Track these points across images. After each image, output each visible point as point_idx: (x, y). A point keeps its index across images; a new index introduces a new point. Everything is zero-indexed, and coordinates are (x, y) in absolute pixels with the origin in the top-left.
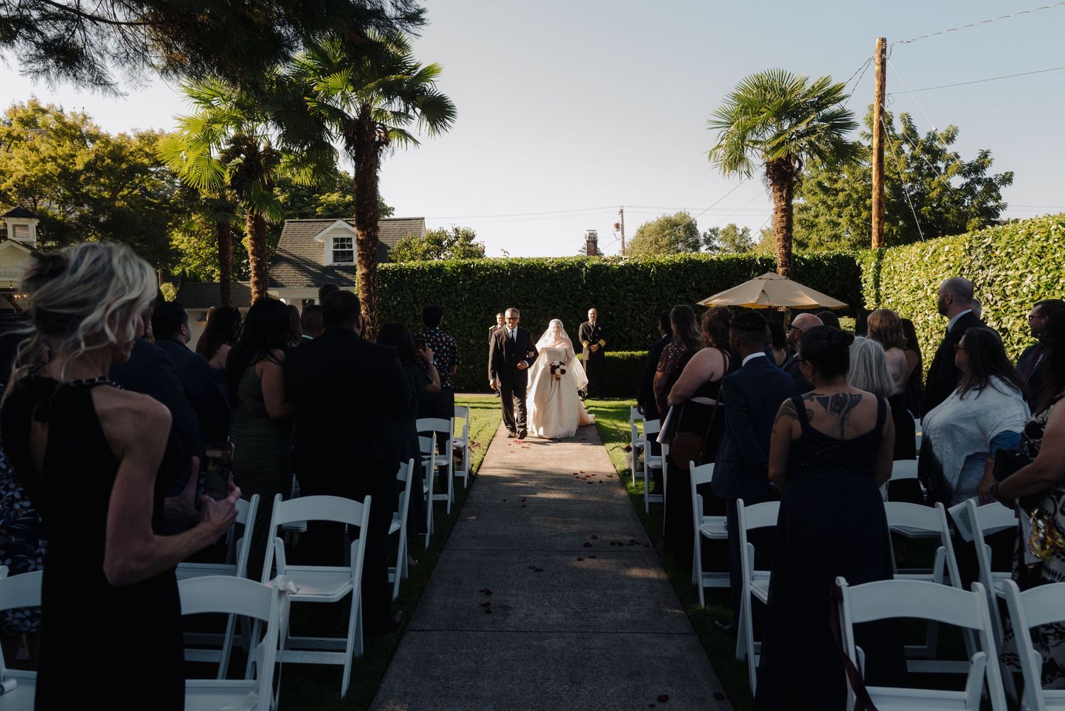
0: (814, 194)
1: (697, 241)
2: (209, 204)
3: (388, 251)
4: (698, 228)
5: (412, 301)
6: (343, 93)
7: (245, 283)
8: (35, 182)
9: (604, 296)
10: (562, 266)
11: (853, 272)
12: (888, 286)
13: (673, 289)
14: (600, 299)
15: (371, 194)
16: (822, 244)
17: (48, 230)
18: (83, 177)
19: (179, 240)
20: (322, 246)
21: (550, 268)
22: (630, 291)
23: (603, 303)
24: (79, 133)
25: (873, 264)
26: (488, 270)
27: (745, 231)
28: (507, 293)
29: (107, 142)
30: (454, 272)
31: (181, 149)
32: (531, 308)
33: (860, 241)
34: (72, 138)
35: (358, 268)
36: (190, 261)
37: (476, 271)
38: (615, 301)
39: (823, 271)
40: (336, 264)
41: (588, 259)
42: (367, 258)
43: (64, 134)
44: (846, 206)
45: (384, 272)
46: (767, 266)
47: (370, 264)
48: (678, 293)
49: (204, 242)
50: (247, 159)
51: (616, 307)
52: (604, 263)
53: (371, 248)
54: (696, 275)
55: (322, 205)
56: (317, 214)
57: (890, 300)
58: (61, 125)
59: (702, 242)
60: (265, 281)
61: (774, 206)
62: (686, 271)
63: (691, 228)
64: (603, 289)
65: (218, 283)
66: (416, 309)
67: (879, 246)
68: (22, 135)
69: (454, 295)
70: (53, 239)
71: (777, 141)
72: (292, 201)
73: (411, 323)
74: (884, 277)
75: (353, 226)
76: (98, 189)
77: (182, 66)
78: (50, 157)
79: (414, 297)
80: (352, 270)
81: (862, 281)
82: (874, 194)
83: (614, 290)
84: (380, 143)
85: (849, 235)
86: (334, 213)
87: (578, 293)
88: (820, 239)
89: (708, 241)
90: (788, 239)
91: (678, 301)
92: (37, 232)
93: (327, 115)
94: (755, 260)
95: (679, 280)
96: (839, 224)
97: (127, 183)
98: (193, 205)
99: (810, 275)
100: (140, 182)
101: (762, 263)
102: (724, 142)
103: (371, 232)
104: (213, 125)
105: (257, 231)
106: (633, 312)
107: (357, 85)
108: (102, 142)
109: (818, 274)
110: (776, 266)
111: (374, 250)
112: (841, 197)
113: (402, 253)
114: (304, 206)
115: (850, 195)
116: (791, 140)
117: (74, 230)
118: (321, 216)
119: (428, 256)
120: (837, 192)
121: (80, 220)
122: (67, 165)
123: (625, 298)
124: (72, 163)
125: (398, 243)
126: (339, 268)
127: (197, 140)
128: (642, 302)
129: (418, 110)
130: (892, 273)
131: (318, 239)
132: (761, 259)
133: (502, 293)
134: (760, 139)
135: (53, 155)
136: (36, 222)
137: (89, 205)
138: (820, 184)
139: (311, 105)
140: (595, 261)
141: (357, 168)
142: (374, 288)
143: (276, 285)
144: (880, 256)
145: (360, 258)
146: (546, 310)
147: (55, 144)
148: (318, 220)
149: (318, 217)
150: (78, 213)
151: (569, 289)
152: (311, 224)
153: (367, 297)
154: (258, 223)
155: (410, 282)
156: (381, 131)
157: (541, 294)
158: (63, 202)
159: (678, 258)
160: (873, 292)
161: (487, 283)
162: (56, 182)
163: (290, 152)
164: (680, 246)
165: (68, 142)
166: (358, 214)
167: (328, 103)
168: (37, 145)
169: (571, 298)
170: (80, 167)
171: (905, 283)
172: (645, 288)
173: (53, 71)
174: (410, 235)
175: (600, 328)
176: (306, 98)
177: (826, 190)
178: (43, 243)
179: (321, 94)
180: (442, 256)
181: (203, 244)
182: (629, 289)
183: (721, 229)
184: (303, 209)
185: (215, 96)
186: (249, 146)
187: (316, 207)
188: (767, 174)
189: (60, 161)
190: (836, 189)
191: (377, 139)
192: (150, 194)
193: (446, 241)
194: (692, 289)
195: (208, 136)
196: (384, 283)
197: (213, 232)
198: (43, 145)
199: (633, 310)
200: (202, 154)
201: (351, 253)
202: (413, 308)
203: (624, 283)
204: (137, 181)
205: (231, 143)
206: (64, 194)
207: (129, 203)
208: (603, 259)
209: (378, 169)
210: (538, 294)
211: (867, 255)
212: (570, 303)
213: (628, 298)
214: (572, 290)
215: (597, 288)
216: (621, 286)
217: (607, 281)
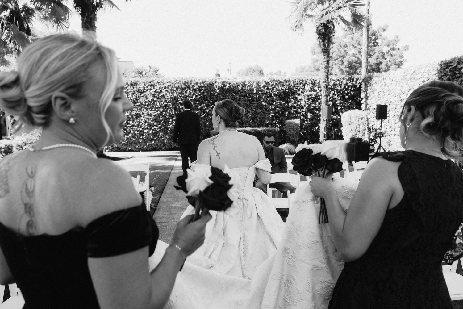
10: (205, 82)
13: (265, 95)
21: (199, 83)
22: (242, 96)
26: (164, 84)
48: (267, 98)
52: (228, 81)
64: (228, 94)
67: (366, 74)
83: (233, 95)
84: (97, 6)
87: (214, 97)
94: (307, 79)
95: (269, 90)
123: (240, 100)
128: (248, 102)
140: (222, 80)
151: (209, 95)
172: (251, 95)
182: (242, 95)
191: (95, 3)
203: (239, 91)
212: (210, 103)
213: (241, 100)
214: (211, 96)
215: (225, 94)
216: (238, 93)
217: (230, 91)
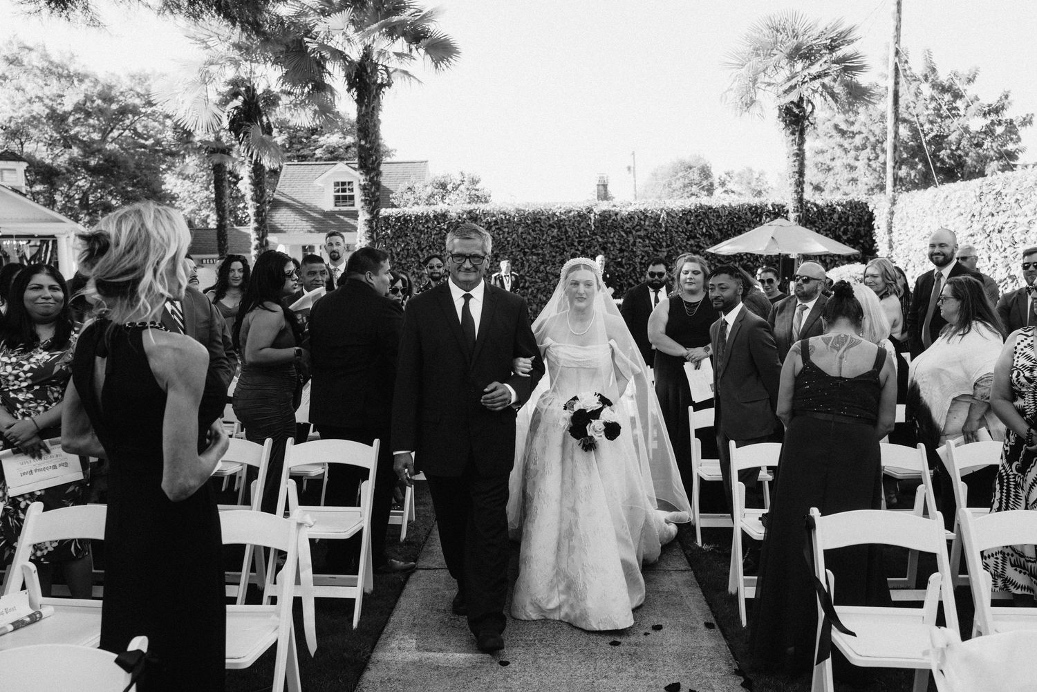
0: (830, 137)
1: (712, 185)
2: (205, 147)
3: (391, 196)
4: (712, 171)
5: (416, 248)
6: (344, 34)
7: (242, 229)
8: (22, 123)
9: (613, 242)
10: (570, 212)
11: (866, 218)
12: (901, 232)
13: (683, 235)
14: (609, 245)
15: (373, 138)
16: (838, 188)
17: (37, 174)
18: (71, 119)
19: (171, 183)
20: (322, 190)
21: (557, 214)
22: (640, 237)
23: (612, 249)
24: (66, 72)
25: (887, 210)
26: (494, 216)
27: (761, 174)
28: (514, 239)
29: (96, 82)
30: (460, 218)
31: (177, 91)
32: (538, 254)
33: (877, 185)
34: (60, 76)
35: (360, 213)
36: (184, 205)
37: (482, 217)
38: (624, 247)
39: (836, 216)
40: (337, 209)
41: (596, 205)
42: (370, 203)
43: (51, 73)
44: (863, 149)
45: (387, 218)
46: (779, 212)
47: (373, 210)
48: (688, 239)
49: (199, 185)
50: (245, 101)
51: (626, 254)
52: (613, 209)
53: (373, 194)
54: (707, 221)
55: (322, 146)
56: (316, 157)
57: (903, 247)
58: (47, 63)
59: (716, 185)
60: (264, 227)
61: (786, 150)
62: (696, 216)
63: (705, 173)
64: (612, 235)
65: (213, 229)
66: (421, 256)
67: (894, 191)
68: (7, 74)
70: (42, 183)
71: (789, 84)
72: (291, 143)
73: (415, 270)
74: (897, 223)
75: (355, 169)
76: (87, 130)
77: (179, 7)
78: (37, 97)
79: (419, 244)
80: (354, 215)
81: (875, 227)
82: (890, 137)
83: (623, 236)
84: (382, 85)
85: (866, 179)
86: (334, 156)
87: (587, 239)
88: (836, 183)
89: (723, 184)
90: (800, 184)
91: (688, 247)
92: (26, 176)
93: (328, 55)
94: (766, 205)
95: (690, 226)
96: (856, 168)
97: (118, 124)
98: (187, 147)
99: (823, 221)
100: (132, 123)
101: (774, 209)
102: (736, 84)
103: (374, 176)
104: (211, 67)
105: (257, 176)
106: (642, 259)
107: (359, 25)
108: (91, 81)
109: (830, 220)
110: (788, 211)
111: (376, 195)
112: (858, 140)
113: (405, 196)
114: (303, 148)
115: (867, 138)
116: (803, 83)
117: (64, 174)
118: (320, 159)
119: (432, 201)
120: (854, 135)
121: (70, 164)
122: (55, 106)
124: (60, 104)
125: (402, 187)
126: (341, 213)
127: (194, 83)
128: (651, 248)
129: (422, 51)
130: (905, 220)
131: (318, 183)
132: (773, 205)
133: (509, 239)
134: (772, 81)
135: (40, 95)
136: (24, 165)
137: (79, 147)
138: (836, 127)
139: (312, 46)
140: (604, 206)
141: (359, 111)
142: (377, 235)
143: (275, 230)
144: (894, 202)
145: (363, 204)
146: (554, 257)
147: (42, 83)
148: (317, 163)
149: (317, 159)
150: (67, 156)
151: (577, 235)
152: (310, 167)
153: (370, 244)
154: (258, 169)
155: (413, 228)
156: (384, 72)
157: (548, 240)
158: (52, 144)
159: (690, 203)
160: (887, 238)
161: (493, 229)
162: (43, 124)
163: (289, 93)
164: (694, 189)
165: (55, 81)
166: (360, 157)
167: (329, 44)
168: (23, 84)
169: (579, 244)
170: (68, 107)
171: (918, 229)
172: (655, 235)
173: (46, 11)
174: (413, 179)
175: (608, 276)
176: (306, 39)
177: (843, 133)
178: (31, 187)
179: (322, 35)
180: (447, 201)
181: (197, 188)
182: (638, 235)
183: (736, 172)
184: (301, 151)
185: (211, 37)
186: (248, 89)
187: (316, 149)
188: (779, 117)
189: (47, 101)
190: (853, 132)
191: (379, 81)
192: (140, 136)
193: (451, 185)
194: (703, 235)
195: (206, 79)
196: (387, 228)
197: (208, 175)
198: (29, 84)
199: (643, 257)
200: (198, 97)
201: (352, 198)
202: (418, 255)
203: (633, 228)
204: (127, 122)
205: (229, 84)
206: (51, 136)
207: (121, 145)
208: (612, 204)
209: (380, 112)
210: (545, 240)
211: (880, 201)
212: (578, 250)
213: (637, 244)
214: (580, 237)
215: (606, 234)
216: (631, 232)
217: (616, 227)
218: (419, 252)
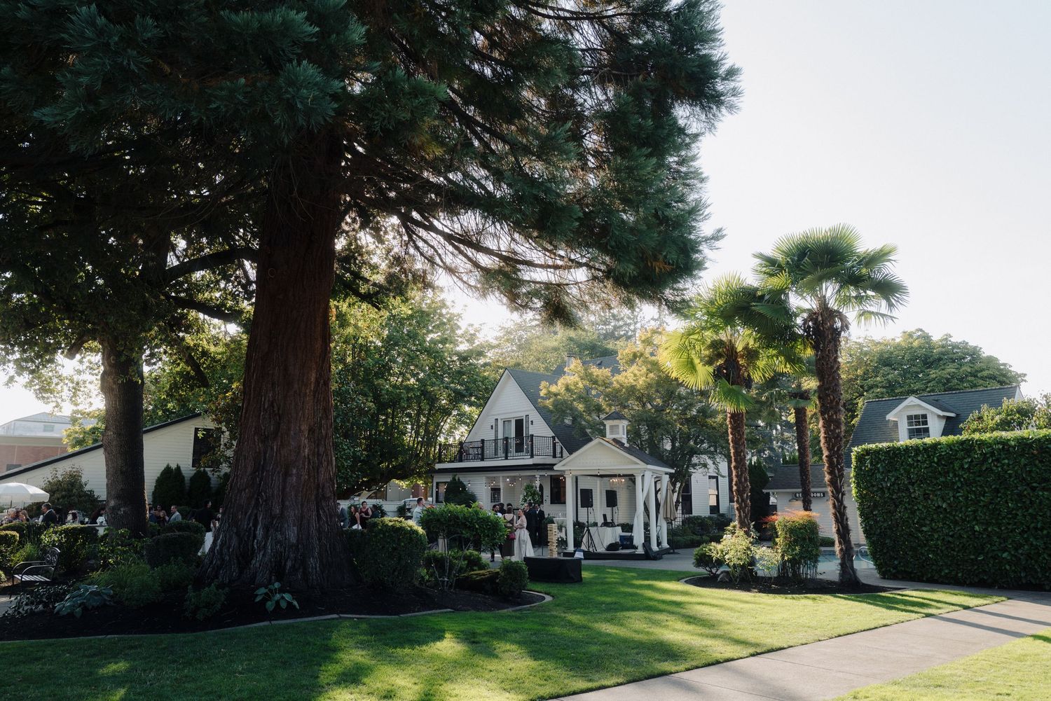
30: (951, 450)
53: (833, 431)
66: (912, 491)
69: (951, 475)
73: (907, 505)
79: (909, 478)
103: (832, 415)
141: (817, 356)
161: (990, 461)
186: (726, 348)
191: (836, 326)
202: (908, 489)
205: (709, 348)
209: (837, 355)
218: (910, 487)
